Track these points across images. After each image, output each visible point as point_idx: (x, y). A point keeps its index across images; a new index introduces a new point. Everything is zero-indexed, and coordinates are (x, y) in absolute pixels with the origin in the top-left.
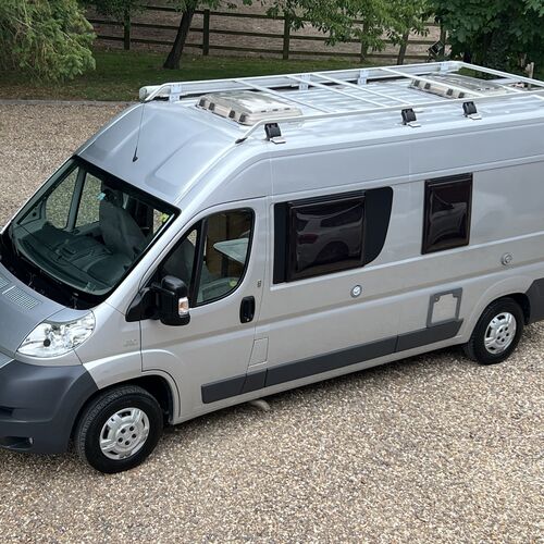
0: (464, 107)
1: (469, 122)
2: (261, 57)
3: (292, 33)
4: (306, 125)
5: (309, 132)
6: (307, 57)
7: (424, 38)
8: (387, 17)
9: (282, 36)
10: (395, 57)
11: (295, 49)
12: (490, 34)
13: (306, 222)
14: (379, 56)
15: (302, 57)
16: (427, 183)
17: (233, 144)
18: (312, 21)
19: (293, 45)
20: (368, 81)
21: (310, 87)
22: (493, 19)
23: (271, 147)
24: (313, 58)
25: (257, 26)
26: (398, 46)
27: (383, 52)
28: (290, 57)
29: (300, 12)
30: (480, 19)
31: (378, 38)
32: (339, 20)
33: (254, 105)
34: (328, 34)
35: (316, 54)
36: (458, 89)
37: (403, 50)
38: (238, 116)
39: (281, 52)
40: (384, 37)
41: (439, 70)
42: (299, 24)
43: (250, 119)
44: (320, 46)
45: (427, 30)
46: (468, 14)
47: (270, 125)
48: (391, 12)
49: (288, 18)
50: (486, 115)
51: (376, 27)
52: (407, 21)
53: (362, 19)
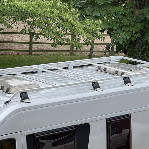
0: (124, 80)
1: (127, 87)
2: (18, 54)
3: (34, 41)
4: (42, 92)
5: (44, 96)
6: (42, 53)
7: (102, 42)
8: (83, 32)
9: (29, 43)
10: (88, 51)
11: (36, 49)
12: (135, 41)
13: (44, 144)
14: (80, 51)
15: (39, 53)
16: (107, 120)
17: (3, 104)
18: (44, 35)
19: (35, 47)
20: (74, 67)
21: (43, 71)
22: (136, 33)
23: (24, 105)
24: (45, 53)
25: (15, 38)
26: (89, 46)
27: (82, 50)
28: (33, 53)
29: (37, 30)
30: (130, 33)
31: (79, 42)
32: (58, 34)
33: (13, 83)
34: (52, 41)
35: (47, 51)
36: (120, 71)
37: (92, 48)
38: (5, 89)
39: (29, 51)
40: (82, 41)
41: (110, 60)
42: (37, 37)
43: (12, 90)
44: (49, 47)
45: (104, 38)
46: (124, 31)
47: (23, 93)
48: (84, 29)
49: (31, 34)
50: (135, 83)
51: (77, 37)
52: (93, 33)
53: (70, 33)
